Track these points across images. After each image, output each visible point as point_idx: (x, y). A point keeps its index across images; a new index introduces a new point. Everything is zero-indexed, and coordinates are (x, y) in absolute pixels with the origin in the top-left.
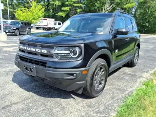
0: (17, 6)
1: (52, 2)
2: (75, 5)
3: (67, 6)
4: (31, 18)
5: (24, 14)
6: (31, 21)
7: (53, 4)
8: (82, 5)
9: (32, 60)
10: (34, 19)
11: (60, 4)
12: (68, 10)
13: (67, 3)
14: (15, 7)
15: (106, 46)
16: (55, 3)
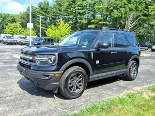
0: (49, 25)
1: (79, 21)
2: (100, 22)
3: (93, 23)
4: (59, 36)
5: (54, 31)
6: (58, 38)
7: (81, 22)
8: (107, 22)
9: (25, 65)
10: (61, 36)
11: (86, 22)
12: (94, 27)
13: (93, 21)
14: (48, 25)
15: (84, 56)
16: (82, 22)
